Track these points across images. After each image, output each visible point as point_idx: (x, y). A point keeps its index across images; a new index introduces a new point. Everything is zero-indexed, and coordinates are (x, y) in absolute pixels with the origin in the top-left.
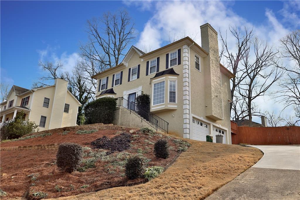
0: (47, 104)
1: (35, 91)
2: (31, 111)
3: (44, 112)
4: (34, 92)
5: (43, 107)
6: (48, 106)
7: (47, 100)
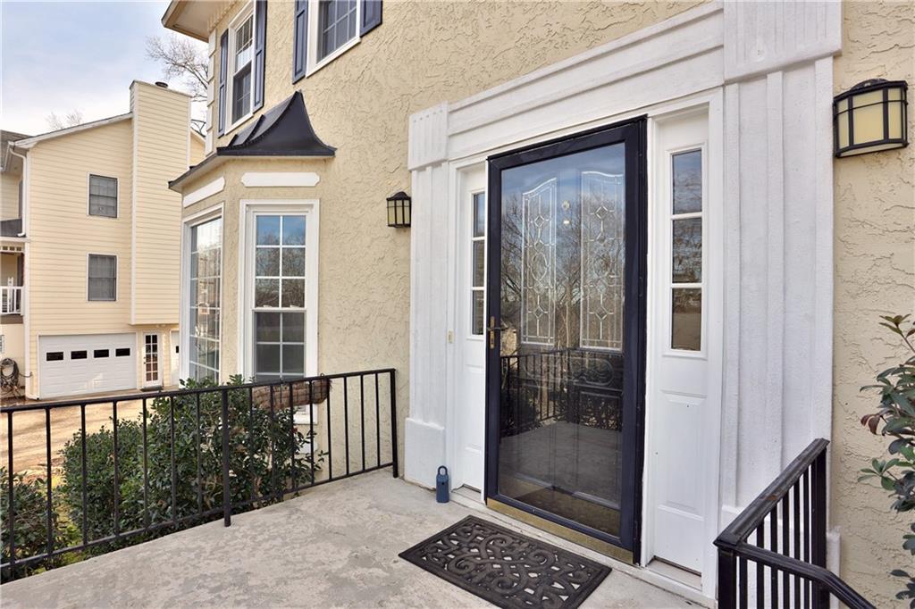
0: (111, 203)
1: (27, 150)
2: (30, 242)
3: (101, 236)
4: (28, 153)
5: (91, 218)
6: (115, 208)
7: (103, 184)
